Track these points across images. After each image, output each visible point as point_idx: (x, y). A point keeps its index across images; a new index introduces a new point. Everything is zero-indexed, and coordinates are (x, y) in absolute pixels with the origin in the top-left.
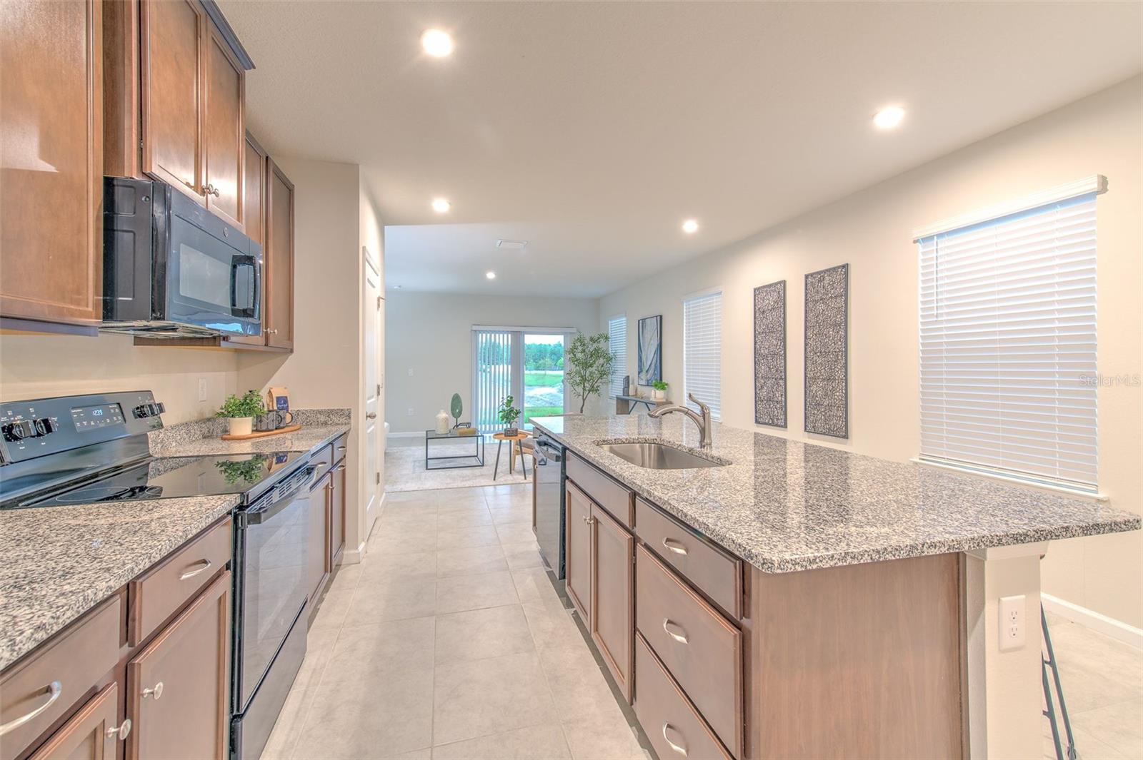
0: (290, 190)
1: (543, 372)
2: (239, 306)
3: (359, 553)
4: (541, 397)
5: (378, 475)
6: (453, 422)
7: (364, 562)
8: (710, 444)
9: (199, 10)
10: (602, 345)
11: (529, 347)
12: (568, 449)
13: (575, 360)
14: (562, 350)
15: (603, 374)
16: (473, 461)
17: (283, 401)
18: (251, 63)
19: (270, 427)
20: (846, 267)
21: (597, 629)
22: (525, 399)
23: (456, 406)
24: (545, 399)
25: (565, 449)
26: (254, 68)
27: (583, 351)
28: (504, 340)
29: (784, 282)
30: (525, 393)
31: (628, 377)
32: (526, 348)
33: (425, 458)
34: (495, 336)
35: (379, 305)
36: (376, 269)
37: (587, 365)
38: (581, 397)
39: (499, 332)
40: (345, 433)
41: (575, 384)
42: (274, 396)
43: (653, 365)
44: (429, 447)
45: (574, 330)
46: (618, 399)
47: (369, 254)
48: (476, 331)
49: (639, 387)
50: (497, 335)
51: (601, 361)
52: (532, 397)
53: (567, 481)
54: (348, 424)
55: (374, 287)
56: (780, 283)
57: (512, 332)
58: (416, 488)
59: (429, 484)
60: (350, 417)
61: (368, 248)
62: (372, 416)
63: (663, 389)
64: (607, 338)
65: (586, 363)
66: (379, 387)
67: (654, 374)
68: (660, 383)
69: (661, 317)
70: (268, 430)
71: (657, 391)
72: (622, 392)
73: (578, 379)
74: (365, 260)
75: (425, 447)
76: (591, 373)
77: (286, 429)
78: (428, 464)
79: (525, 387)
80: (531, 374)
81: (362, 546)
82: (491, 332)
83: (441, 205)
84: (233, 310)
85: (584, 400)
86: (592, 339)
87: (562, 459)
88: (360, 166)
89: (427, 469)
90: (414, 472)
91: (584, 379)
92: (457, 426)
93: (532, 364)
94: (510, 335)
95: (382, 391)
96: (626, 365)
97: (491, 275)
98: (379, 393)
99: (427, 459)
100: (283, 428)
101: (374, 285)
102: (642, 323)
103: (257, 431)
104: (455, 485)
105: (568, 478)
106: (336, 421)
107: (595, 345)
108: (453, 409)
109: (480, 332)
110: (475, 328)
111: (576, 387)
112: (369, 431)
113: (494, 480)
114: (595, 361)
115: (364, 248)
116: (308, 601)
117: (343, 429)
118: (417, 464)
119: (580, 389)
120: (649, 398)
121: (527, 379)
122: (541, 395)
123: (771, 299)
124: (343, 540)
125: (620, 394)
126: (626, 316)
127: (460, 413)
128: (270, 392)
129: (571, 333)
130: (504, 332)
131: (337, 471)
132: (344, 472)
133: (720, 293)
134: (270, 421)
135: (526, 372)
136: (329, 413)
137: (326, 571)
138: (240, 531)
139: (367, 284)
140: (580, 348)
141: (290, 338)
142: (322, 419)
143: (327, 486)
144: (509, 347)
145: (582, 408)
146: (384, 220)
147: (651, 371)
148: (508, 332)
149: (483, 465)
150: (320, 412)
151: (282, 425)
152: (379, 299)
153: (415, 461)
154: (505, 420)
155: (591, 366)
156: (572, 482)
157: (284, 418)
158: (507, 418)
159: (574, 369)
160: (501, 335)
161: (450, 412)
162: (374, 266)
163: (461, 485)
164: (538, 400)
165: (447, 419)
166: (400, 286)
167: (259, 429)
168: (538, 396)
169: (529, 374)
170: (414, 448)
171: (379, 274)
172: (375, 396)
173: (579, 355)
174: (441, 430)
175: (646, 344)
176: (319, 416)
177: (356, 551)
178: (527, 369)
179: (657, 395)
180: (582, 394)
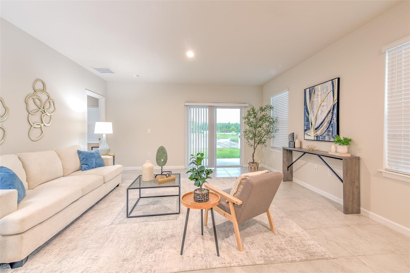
1: (224, 133)
4: (223, 143)
10: (267, 112)
11: (219, 124)
13: (249, 123)
15: (268, 132)
22: (217, 143)
23: (162, 156)
24: (225, 144)
27: (255, 117)
28: (204, 111)
30: (217, 141)
31: (293, 133)
32: (217, 124)
38: (253, 147)
39: (201, 107)
41: (248, 138)
45: (248, 105)
46: (284, 149)
48: (187, 106)
49: (304, 142)
51: (267, 123)
52: (220, 143)
57: (210, 107)
64: (271, 108)
65: (256, 125)
67: (327, 131)
72: (288, 145)
73: (251, 135)
76: (259, 132)
79: (217, 139)
80: (219, 134)
82: (196, 107)
85: (255, 149)
86: (260, 109)
91: (255, 135)
93: (219, 130)
94: (208, 109)
107: (263, 113)
108: (158, 159)
109: (190, 106)
110: (187, 104)
111: (249, 140)
114: (262, 124)
119: (252, 142)
121: (217, 136)
122: (223, 142)
125: (287, 146)
127: (165, 162)
129: (245, 107)
130: (204, 107)
135: (217, 133)
140: (252, 115)
144: (208, 116)
145: (253, 154)
148: (206, 107)
155: (260, 127)
159: (248, 127)
160: (202, 109)
164: (222, 144)
168: (222, 143)
169: (218, 134)
173: (252, 120)
178: (217, 132)
180: (253, 145)
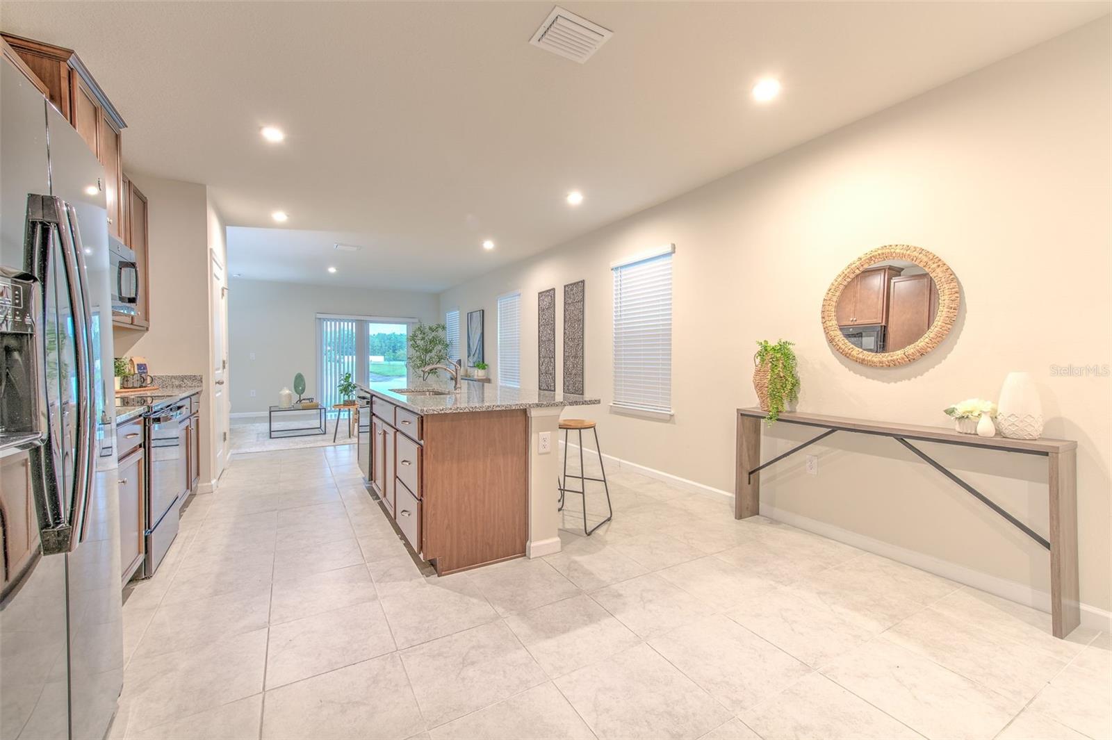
0: (143, 203)
2: (125, 294)
3: (212, 485)
5: (225, 434)
6: (296, 397)
7: (216, 492)
8: (460, 388)
9: (97, 104)
10: (440, 333)
11: (374, 335)
12: (375, 396)
13: (415, 346)
14: (404, 339)
15: (441, 358)
16: (317, 431)
17: (142, 367)
18: (124, 123)
19: (135, 386)
20: (583, 282)
21: (385, 495)
23: (299, 384)
25: (372, 396)
26: (127, 127)
27: (423, 339)
28: (349, 327)
29: (554, 289)
31: (460, 360)
32: (371, 336)
33: (269, 431)
34: (340, 325)
35: (223, 295)
36: (220, 265)
37: (427, 351)
38: (421, 378)
39: (344, 320)
40: (197, 393)
41: (416, 367)
42: (135, 363)
43: (477, 351)
44: (272, 423)
45: (416, 320)
47: (215, 255)
48: (320, 319)
49: (469, 369)
50: (342, 323)
51: (439, 347)
53: (374, 417)
54: (200, 386)
55: (218, 279)
56: (552, 289)
57: (357, 321)
58: (261, 450)
59: (272, 448)
60: (202, 382)
61: (214, 250)
62: (220, 383)
63: (484, 368)
64: (444, 328)
65: (426, 350)
66: (224, 362)
67: (478, 357)
68: (481, 364)
69: (483, 311)
70: (133, 387)
71: (479, 371)
73: (418, 363)
74: (212, 259)
75: (269, 424)
76: (430, 357)
77: (147, 388)
78: (271, 435)
81: (214, 482)
82: (335, 320)
83: (280, 216)
84: (120, 297)
86: (430, 328)
87: (370, 403)
88: (207, 187)
89: (271, 438)
90: (257, 441)
91: (424, 363)
92: (300, 401)
94: (354, 324)
95: (227, 365)
96: (459, 351)
97: (332, 270)
98: (224, 367)
99: (271, 431)
100: (145, 387)
101: (219, 278)
102: (470, 315)
103: (124, 388)
104: (298, 447)
105: (374, 414)
106: (190, 385)
107: (433, 334)
108: (296, 387)
109: (324, 319)
110: (319, 316)
111: (417, 370)
112: (217, 395)
113: (334, 442)
114: (433, 348)
115: (211, 250)
116: (180, 497)
117: (198, 390)
118: (261, 435)
119: (420, 371)
120: (473, 376)
123: (548, 300)
124: (198, 474)
126: (459, 309)
127: (303, 390)
128: (131, 360)
129: (413, 323)
130: (348, 321)
131: (193, 420)
132: (197, 420)
133: (519, 295)
134: (134, 381)
136: (183, 378)
137: (188, 488)
138: (147, 428)
139: (214, 278)
140: (420, 336)
141: (147, 319)
142: (177, 383)
143: (187, 427)
144: (354, 335)
146: (225, 222)
147: (476, 355)
148: (352, 321)
149: (325, 433)
150: (175, 378)
151: (144, 385)
152: (223, 289)
153: (258, 434)
154: (344, 393)
155: (431, 351)
156: (377, 417)
157: (146, 379)
158: (345, 391)
159: (412, 351)
160: (346, 323)
161: (293, 389)
162: (218, 263)
163: (302, 446)
165: (290, 395)
166: (239, 275)
167: (125, 386)
170: (258, 424)
171: (223, 268)
172: (221, 369)
173: (420, 343)
174: (285, 405)
175: (473, 332)
176: (173, 380)
177: (209, 484)
179: (479, 373)
180: (422, 375)
